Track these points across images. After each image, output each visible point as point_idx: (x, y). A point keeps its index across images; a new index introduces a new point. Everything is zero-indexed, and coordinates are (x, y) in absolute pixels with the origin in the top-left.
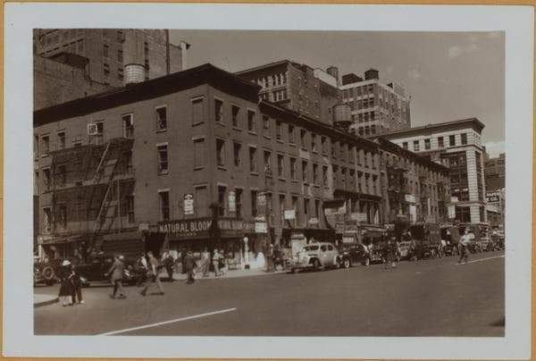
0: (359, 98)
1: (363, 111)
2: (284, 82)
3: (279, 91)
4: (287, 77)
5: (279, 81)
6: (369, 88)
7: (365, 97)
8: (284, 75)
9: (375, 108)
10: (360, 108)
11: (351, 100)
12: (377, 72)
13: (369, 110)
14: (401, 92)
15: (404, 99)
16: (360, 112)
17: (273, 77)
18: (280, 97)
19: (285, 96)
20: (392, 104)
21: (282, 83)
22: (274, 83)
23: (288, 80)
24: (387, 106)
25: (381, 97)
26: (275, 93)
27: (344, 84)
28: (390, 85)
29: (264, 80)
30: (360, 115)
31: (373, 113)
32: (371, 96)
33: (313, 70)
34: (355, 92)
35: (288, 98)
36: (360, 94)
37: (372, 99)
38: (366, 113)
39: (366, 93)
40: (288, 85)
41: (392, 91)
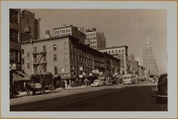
6: (94, 34)
7: (93, 37)
9: (96, 40)
10: (91, 40)
11: (88, 37)
12: (96, 29)
15: (104, 38)
25: (97, 37)
27: (86, 32)
33: (78, 28)
34: (90, 35)
38: (93, 42)
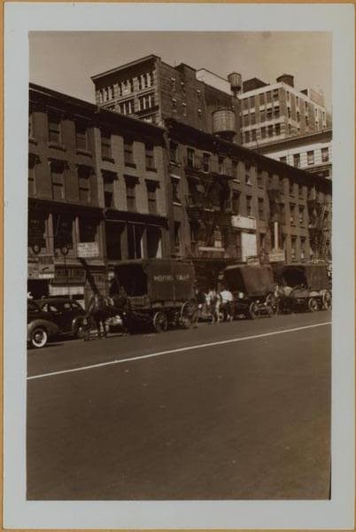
0: (262, 108)
1: (267, 123)
2: (152, 85)
3: (147, 97)
4: (155, 77)
5: (146, 83)
6: (273, 94)
7: (269, 106)
8: (151, 75)
9: (281, 119)
10: (263, 120)
11: (253, 110)
12: (292, 77)
13: (273, 122)
14: (321, 101)
15: (323, 110)
16: (262, 125)
17: (139, 79)
18: (147, 104)
19: (153, 102)
20: (306, 114)
21: (149, 85)
22: (140, 87)
23: (155, 82)
24: (298, 117)
25: (289, 104)
26: (141, 98)
27: (245, 91)
28: (305, 92)
29: (129, 84)
30: (263, 129)
31: (278, 125)
32: (276, 104)
33: (195, 70)
34: (257, 101)
35: (156, 104)
36: (262, 103)
37: (277, 107)
38: (270, 126)
39: (270, 100)
40: (155, 87)
41: (306, 99)
